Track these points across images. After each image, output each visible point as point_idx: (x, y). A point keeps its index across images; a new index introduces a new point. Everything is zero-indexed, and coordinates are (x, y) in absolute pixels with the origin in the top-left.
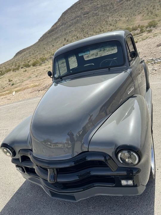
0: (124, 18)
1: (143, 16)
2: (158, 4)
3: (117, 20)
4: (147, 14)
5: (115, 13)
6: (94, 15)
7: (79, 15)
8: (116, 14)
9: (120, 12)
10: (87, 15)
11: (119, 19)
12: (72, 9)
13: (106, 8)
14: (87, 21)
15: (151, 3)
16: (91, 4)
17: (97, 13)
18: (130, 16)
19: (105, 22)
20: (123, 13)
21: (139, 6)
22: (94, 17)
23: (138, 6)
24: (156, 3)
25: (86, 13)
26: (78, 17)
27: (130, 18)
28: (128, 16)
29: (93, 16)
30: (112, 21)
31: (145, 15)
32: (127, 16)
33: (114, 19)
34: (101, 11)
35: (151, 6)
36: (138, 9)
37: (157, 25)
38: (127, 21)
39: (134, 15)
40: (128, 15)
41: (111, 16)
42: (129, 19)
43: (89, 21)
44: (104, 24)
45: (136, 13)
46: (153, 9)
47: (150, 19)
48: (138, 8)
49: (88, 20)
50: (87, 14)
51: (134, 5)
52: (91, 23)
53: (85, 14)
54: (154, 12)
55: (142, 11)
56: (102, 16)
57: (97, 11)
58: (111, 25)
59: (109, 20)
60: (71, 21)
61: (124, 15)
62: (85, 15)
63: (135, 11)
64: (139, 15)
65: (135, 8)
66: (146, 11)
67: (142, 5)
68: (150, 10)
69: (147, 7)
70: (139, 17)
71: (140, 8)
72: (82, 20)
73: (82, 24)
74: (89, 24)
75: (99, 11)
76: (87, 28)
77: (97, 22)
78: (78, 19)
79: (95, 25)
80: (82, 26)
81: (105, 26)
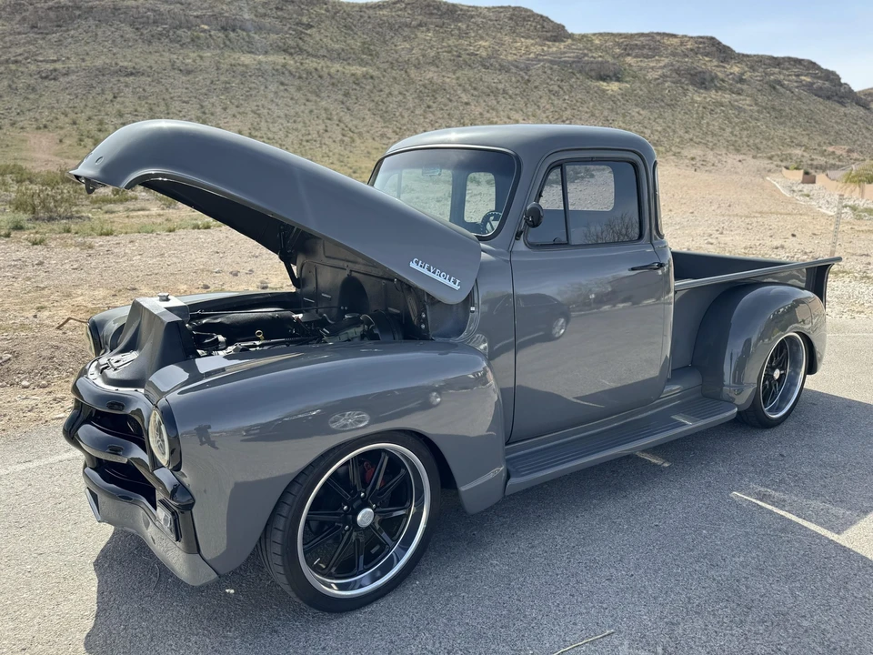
1: (61, 141)
2: (115, 121)
4: (76, 140)
15: (88, 109)
21: (36, 100)
23: (28, 99)
24: (107, 115)
31: (67, 142)
35: (90, 118)
36: (29, 110)
39: (12, 125)
45: (23, 121)
46: (100, 130)
48: (27, 105)
51: (10, 86)
55: (52, 121)
63: (18, 114)
64: (40, 132)
65: (18, 100)
66: (68, 128)
67: (45, 101)
68: (88, 132)
69: (74, 116)
70: (41, 142)
71: (38, 107)
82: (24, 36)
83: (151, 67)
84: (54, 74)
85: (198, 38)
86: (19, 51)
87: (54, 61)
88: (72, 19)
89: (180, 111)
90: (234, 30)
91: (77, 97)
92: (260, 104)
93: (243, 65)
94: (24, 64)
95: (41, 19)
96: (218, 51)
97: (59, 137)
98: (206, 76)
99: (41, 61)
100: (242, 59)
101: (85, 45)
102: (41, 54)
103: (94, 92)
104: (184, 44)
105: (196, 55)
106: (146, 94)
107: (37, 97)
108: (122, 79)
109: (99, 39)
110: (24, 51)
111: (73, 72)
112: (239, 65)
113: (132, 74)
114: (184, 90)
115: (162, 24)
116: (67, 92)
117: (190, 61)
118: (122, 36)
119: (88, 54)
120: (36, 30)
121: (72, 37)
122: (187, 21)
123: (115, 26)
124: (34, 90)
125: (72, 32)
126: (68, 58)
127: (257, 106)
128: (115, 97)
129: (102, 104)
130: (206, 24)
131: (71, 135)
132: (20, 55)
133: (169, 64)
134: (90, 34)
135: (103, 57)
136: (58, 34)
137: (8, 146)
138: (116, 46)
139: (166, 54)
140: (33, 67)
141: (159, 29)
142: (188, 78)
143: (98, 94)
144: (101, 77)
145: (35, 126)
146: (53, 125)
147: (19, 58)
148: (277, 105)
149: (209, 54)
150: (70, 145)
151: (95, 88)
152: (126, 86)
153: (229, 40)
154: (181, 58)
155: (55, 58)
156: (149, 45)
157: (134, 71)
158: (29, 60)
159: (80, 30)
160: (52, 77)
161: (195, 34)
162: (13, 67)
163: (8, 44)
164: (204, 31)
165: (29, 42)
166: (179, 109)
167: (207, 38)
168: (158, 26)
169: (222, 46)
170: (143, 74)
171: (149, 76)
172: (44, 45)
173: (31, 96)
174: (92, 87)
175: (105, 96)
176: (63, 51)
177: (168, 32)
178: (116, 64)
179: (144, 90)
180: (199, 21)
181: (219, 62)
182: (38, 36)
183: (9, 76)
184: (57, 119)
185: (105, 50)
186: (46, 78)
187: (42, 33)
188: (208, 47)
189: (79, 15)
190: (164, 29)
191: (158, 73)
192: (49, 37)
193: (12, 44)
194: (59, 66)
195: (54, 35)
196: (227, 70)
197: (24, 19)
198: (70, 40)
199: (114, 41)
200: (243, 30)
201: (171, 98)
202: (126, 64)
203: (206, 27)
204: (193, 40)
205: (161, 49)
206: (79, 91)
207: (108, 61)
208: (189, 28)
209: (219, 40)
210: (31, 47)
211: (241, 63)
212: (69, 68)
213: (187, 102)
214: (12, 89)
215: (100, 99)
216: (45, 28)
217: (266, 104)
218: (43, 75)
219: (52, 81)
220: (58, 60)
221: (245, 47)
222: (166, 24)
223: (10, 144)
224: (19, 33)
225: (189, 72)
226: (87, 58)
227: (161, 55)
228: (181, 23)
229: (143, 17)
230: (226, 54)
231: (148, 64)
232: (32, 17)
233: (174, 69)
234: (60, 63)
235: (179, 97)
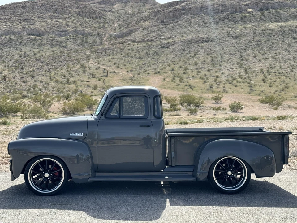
0: (125, 73)
1: (164, 80)
2: (193, 67)
3: (109, 72)
4: (171, 79)
5: (104, 56)
6: (55, 42)
7: (16, 30)
8: (107, 58)
9: (115, 57)
10: (38, 38)
11: (112, 71)
12: (3, 13)
13: (86, 39)
14: (36, 51)
15: (181, 62)
16: (52, 19)
17: (62, 42)
18: (136, 72)
19: (78, 66)
20: (122, 61)
21: (157, 59)
22: (54, 48)
23: (154, 58)
24: (190, 64)
25: (35, 33)
26: (14, 33)
27: (136, 76)
28: (132, 71)
29: (52, 45)
30: (96, 69)
31: (167, 80)
32: (129, 69)
33: (102, 67)
34: (72, 40)
35: (181, 67)
36: (153, 64)
37: (202, 105)
38: (131, 79)
39: (144, 72)
40: (133, 68)
41: (95, 58)
42: (134, 77)
43: (39, 52)
44: (76, 70)
45: (150, 70)
46: (184, 73)
47: (179, 91)
48: (153, 62)
49: (38, 50)
50: (39, 36)
51: (147, 53)
52: (44, 58)
53: (33, 35)
54: (185, 80)
55: (162, 69)
56: (74, 52)
57: (63, 39)
58: (94, 76)
59: (90, 65)
61: (125, 65)
62: (33, 37)
63: (148, 66)
64: (156, 75)
65: (149, 59)
66: (169, 72)
67: (162, 59)
68: (178, 74)
69: (172, 66)
70: (155, 80)
71: (157, 62)
72: (23, 44)
73: (21, 53)
74: (37, 59)
75: (68, 39)
76: (31, 64)
77: (60, 61)
78: (11, 37)
79: (54, 65)
80: (21, 57)
81: (78, 75)
82: (157, 27)
83: (216, 37)
84: (168, 45)
85: (245, 17)
86: (154, 35)
87: (169, 38)
88: (180, 16)
89: (228, 60)
90: (267, 10)
91: (176, 56)
92: (277, 52)
93: (270, 30)
94: (155, 41)
95: (166, 17)
96: (256, 23)
97: (164, 77)
98: (246, 38)
99: (163, 39)
100: (270, 26)
101: (185, 28)
102: (163, 35)
103: (185, 53)
104: (236, 21)
105: (242, 27)
106: (211, 52)
107: (158, 57)
108: (200, 45)
109: (192, 25)
110: (156, 35)
111: (177, 43)
112: (268, 29)
113: (206, 41)
114: (233, 48)
115: (226, 12)
116: (172, 54)
117: (238, 31)
118: (203, 22)
119: (185, 33)
120: (163, 23)
121: (179, 25)
122: (240, 8)
123: (201, 16)
124: (157, 54)
125: (179, 23)
126: (175, 36)
127: (275, 53)
128: (195, 55)
129: (188, 59)
130: (251, 9)
131: (169, 77)
132: (154, 37)
133: (226, 34)
134: (188, 22)
135: (192, 34)
136: (173, 24)
137: (140, 83)
138: (199, 27)
139: (226, 29)
140: (158, 43)
141: (224, 15)
142: (236, 41)
143: (187, 54)
144: (190, 45)
145: (154, 72)
146: (163, 71)
147: (153, 38)
148: (289, 52)
149: (250, 26)
150: (168, 82)
151: (186, 50)
152: (202, 48)
153: (264, 16)
154: (233, 30)
155: (169, 37)
156: (217, 25)
157: (207, 40)
158: (157, 39)
159: (183, 21)
160: (166, 47)
161: (244, 15)
162: (150, 43)
163: (150, 32)
164: (249, 12)
165: (159, 30)
166: (228, 59)
167: (250, 16)
168: (223, 14)
169: (259, 20)
170: (211, 41)
171: (214, 42)
172: (165, 31)
173: (156, 57)
174: (185, 50)
175: (191, 55)
176: (174, 33)
177: (229, 16)
178: (198, 37)
179: (211, 50)
180: (247, 7)
181: (255, 29)
182: (163, 26)
183: (147, 48)
184: (165, 68)
185: (194, 30)
186: (164, 47)
187: (165, 25)
188: (250, 21)
189: (184, 13)
190: (226, 14)
191: (220, 39)
192: (168, 26)
193: (152, 31)
194: (170, 41)
195: (171, 25)
196: (260, 34)
197: (158, 19)
198: (178, 27)
199: (199, 24)
200: (273, 9)
201: (225, 53)
202: (203, 36)
203: (251, 10)
204: (242, 19)
205: (223, 26)
206: (178, 53)
207: (194, 36)
208: (241, 12)
209: (257, 16)
210: (159, 32)
211: (269, 28)
212: (175, 41)
213: (233, 55)
214: (147, 54)
215: (187, 56)
216: (167, 22)
217: (281, 52)
218: (163, 46)
219: (166, 49)
220: (171, 38)
221: (273, 19)
222: (228, 12)
223: (141, 82)
224: (155, 26)
225: (237, 37)
226: (185, 35)
227: (223, 29)
228: (236, 10)
229: (216, 9)
230: (261, 24)
231: (215, 35)
232: (162, 17)
233: (229, 36)
234: (171, 39)
235: (229, 52)
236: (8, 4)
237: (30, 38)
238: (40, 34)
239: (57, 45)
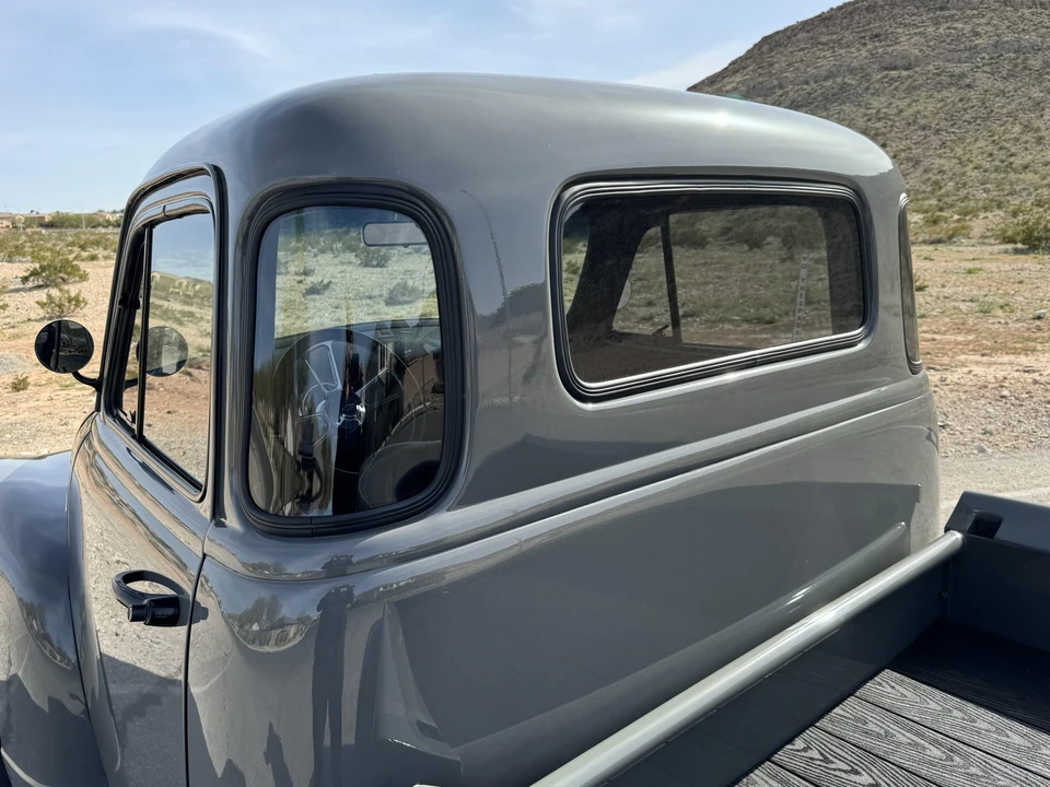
6: (945, 79)
7: (855, 64)
10: (904, 73)
12: (825, 30)
13: (1026, 59)
14: (902, 104)
16: (936, 23)
17: (963, 75)
19: (1017, 129)
22: (945, 93)
25: (899, 62)
26: (851, 71)
29: (940, 87)
34: (987, 69)
43: (910, 105)
44: (1017, 139)
49: (908, 100)
50: (906, 69)
52: (925, 116)
53: (895, 68)
56: (996, 95)
57: (966, 67)
60: (807, 83)
62: (894, 73)
72: (872, 91)
73: (869, 112)
74: (910, 121)
75: (979, 67)
76: (899, 135)
77: (965, 121)
78: (846, 80)
79: (953, 133)
80: (869, 120)
81: (1026, 149)
236: (835, 7)
237: (886, 77)
238: (910, 65)
239: (952, 84)
